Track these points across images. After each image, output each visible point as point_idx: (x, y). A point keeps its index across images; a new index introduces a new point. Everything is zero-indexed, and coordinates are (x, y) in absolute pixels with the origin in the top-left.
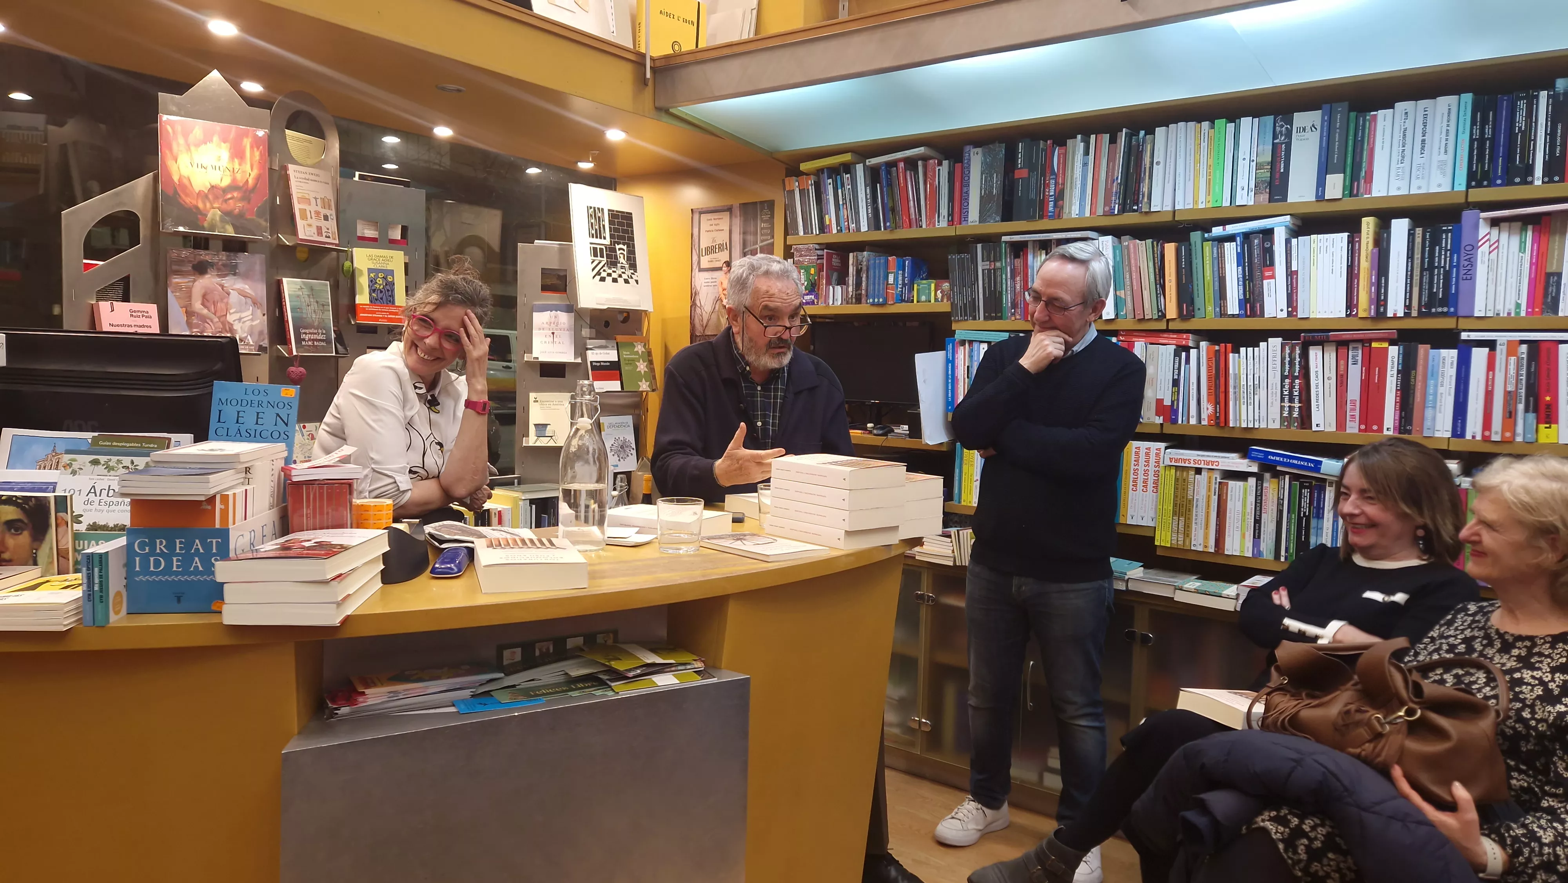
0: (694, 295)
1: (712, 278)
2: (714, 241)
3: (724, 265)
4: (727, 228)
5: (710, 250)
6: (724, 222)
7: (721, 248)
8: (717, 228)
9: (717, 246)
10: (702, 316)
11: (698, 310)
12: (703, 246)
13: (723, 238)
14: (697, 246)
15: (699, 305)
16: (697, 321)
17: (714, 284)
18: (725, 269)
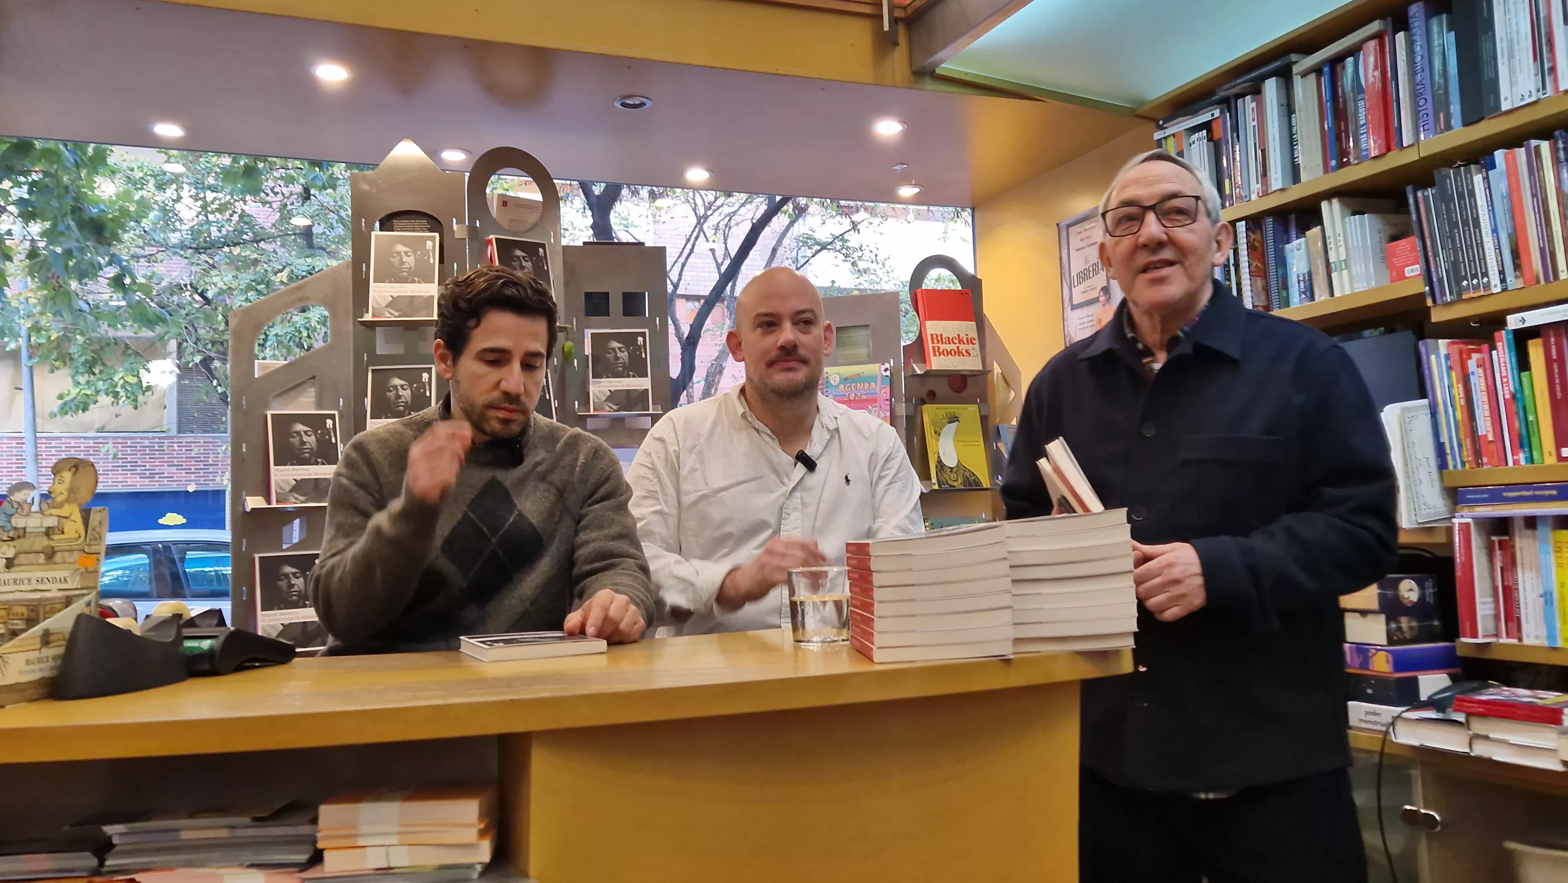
2: (1086, 262)
3: (1102, 293)
5: (1083, 276)
8: (1089, 242)
9: (1091, 269)
12: (1074, 272)
14: (1067, 274)
17: (1091, 323)
18: (1102, 299)
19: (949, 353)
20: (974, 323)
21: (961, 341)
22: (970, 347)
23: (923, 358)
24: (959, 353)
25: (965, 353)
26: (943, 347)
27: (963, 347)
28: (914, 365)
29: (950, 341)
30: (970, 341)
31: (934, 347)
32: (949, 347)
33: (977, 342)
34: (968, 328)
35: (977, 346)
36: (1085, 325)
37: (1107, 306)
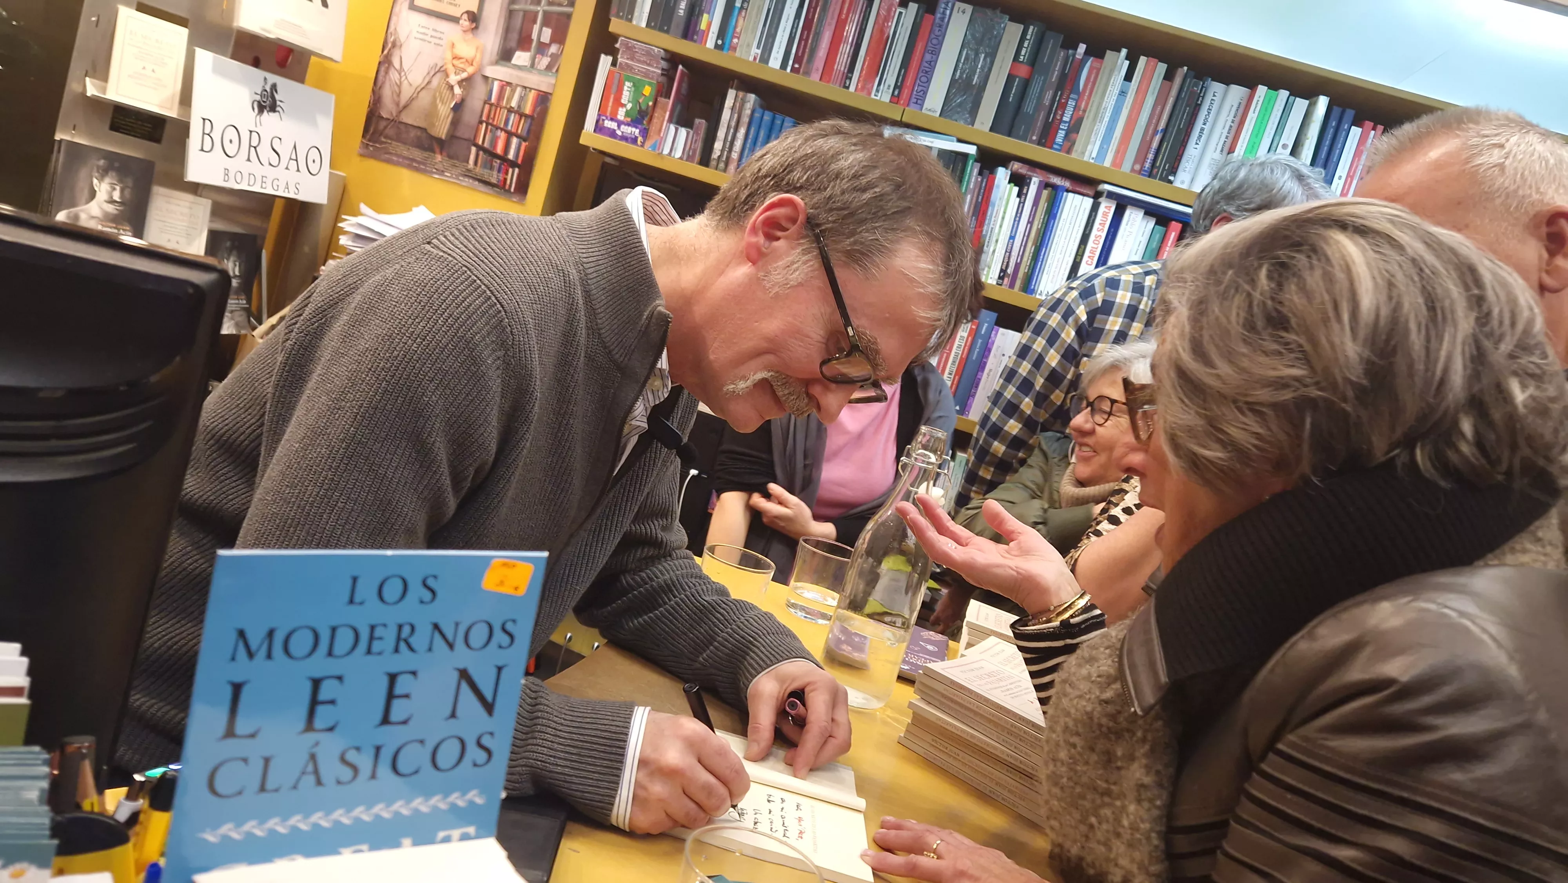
0: (390, 45)
10: (399, 85)
11: (394, 75)
16: (386, 93)
17: (437, 41)
18: (465, 23)
36: (428, 38)
37: (470, 36)
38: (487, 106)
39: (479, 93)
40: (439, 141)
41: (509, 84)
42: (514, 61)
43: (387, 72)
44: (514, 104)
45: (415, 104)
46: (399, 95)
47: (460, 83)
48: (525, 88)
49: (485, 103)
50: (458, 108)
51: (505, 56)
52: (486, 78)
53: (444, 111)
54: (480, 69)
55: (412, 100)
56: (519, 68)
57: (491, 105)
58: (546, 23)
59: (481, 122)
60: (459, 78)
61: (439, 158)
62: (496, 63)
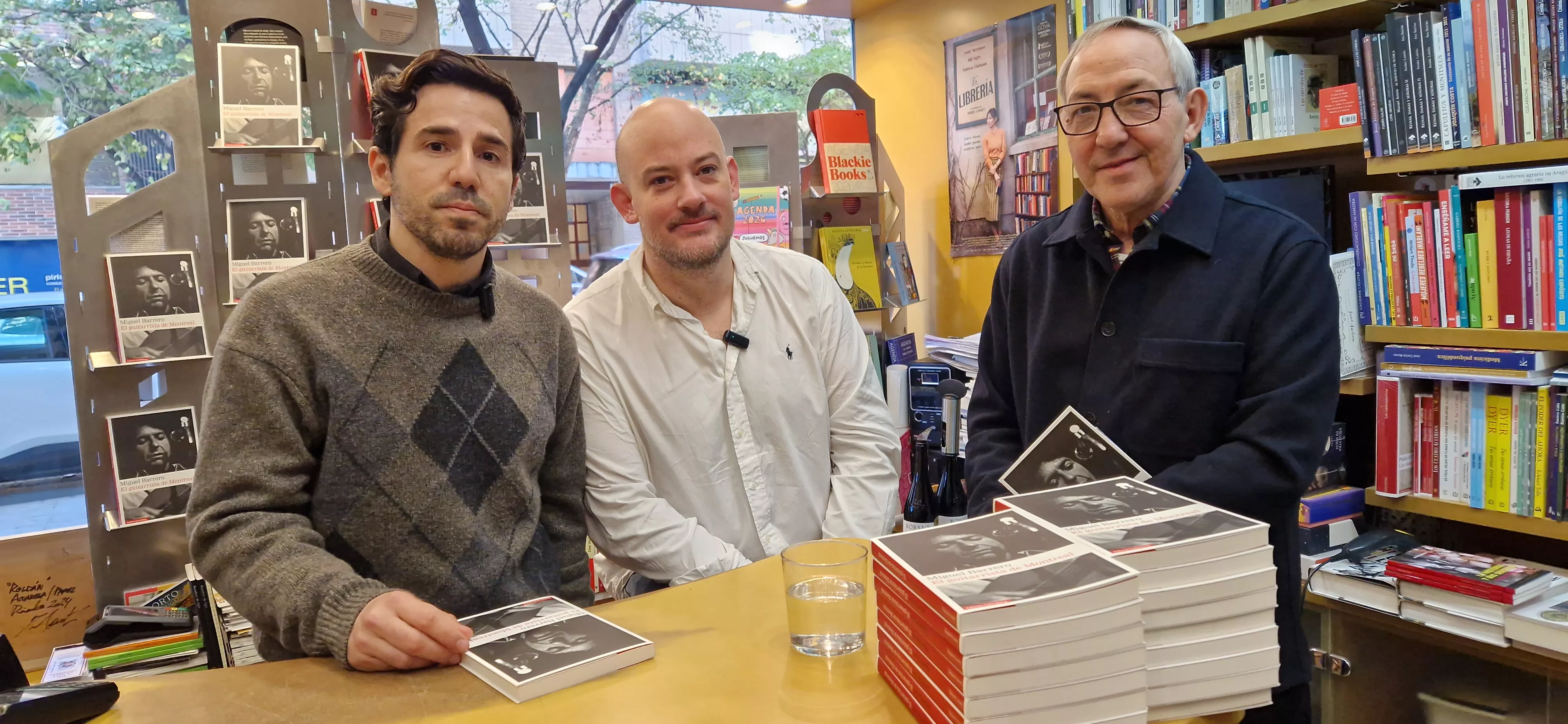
0: (952, 163)
1: (975, 137)
2: (974, 81)
3: (990, 115)
4: (990, 61)
5: (971, 96)
6: (986, 50)
7: (983, 90)
8: (979, 62)
9: (979, 89)
10: (963, 193)
11: (959, 186)
12: (961, 92)
13: (985, 76)
14: (953, 93)
15: (959, 178)
16: (958, 201)
17: (977, 144)
18: (990, 121)
19: (846, 176)
20: (868, 145)
21: (857, 163)
22: (865, 169)
23: (820, 180)
24: (856, 176)
25: (861, 176)
26: (840, 170)
27: (859, 170)
28: (812, 188)
29: (847, 163)
30: (866, 163)
31: (832, 170)
32: (847, 170)
33: (871, 164)
34: (862, 150)
35: (872, 168)
36: (971, 146)
37: (996, 128)
38: (1018, 179)
39: (1010, 173)
40: (996, 224)
41: (1027, 153)
42: (1026, 134)
43: (954, 186)
44: (1034, 169)
45: (975, 201)
46: (965, 200)
47: (997, 170)
48: (1038, 150)
49: (1016, 177)
50: (1000, 192)
51: (1020, 132)
52: (1012, 156)
53: (993, 197)
54: (1007, 152)
55: (972, 198)
56: (1031, 136)
57: (1020, 177)
58: (1040, 90)
59: (1017, 195)
60: (996, 166)
61: (997, 236)
62: (1016, 141)
